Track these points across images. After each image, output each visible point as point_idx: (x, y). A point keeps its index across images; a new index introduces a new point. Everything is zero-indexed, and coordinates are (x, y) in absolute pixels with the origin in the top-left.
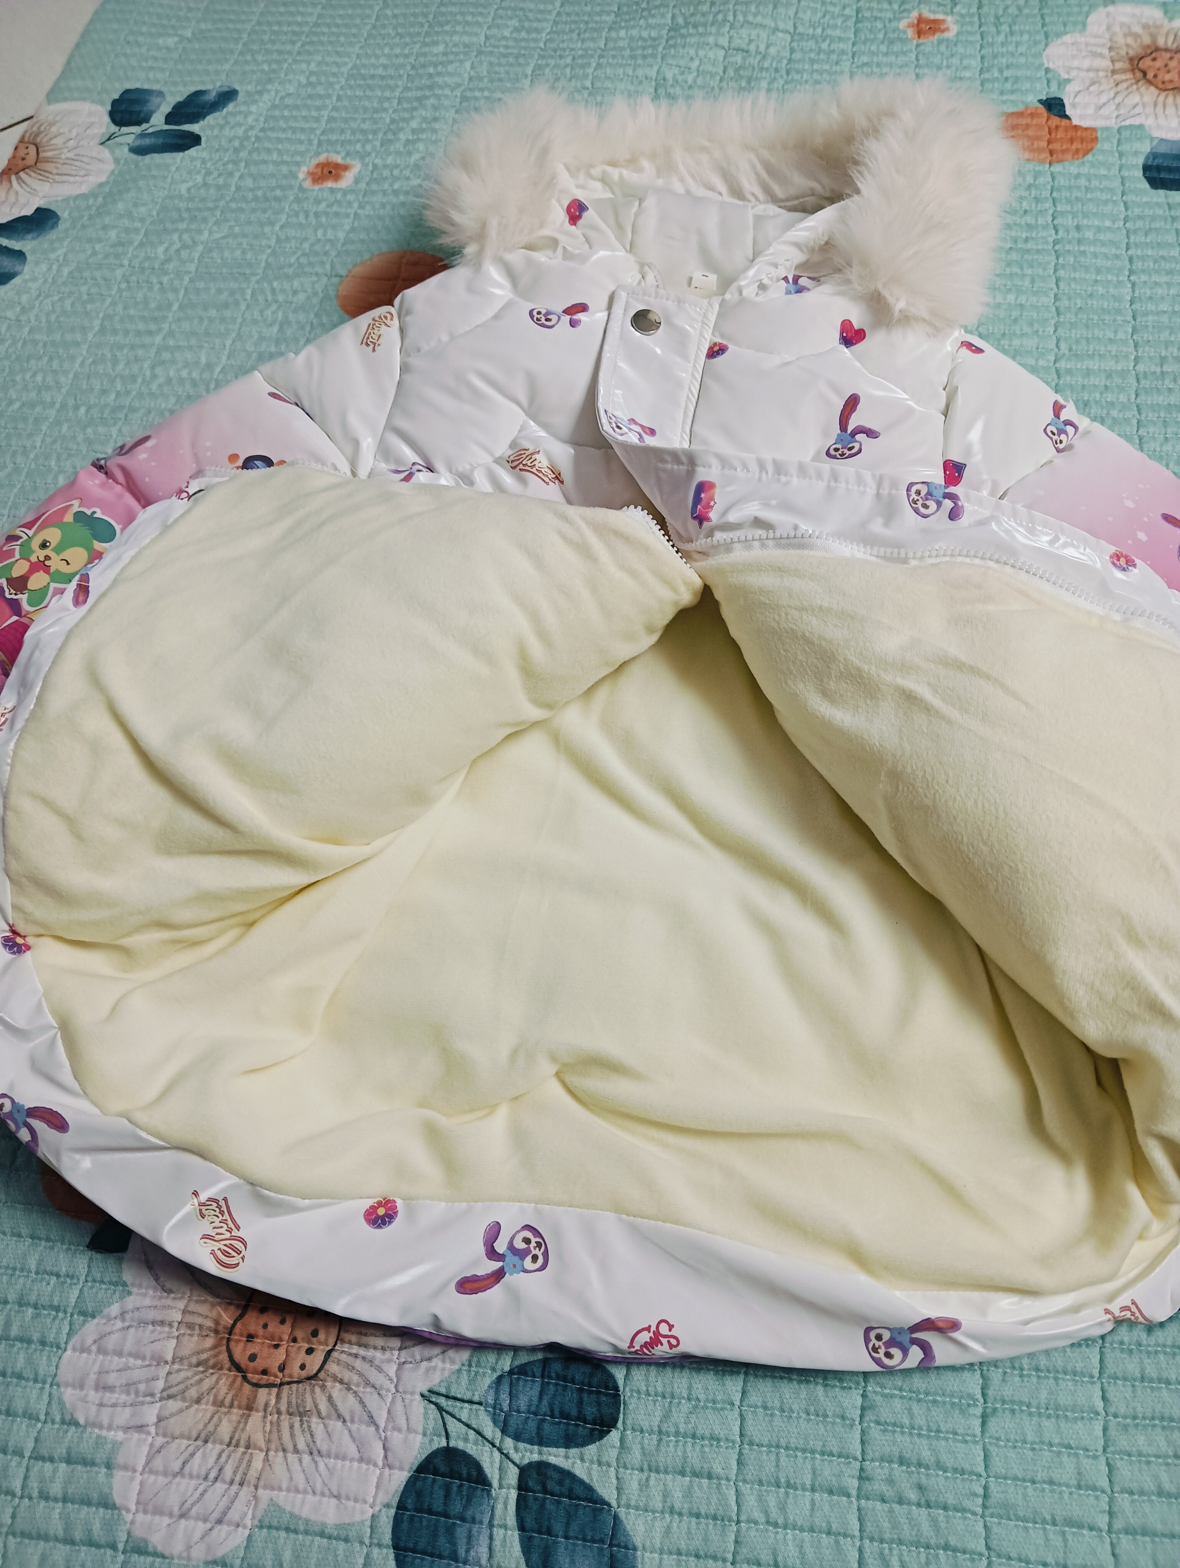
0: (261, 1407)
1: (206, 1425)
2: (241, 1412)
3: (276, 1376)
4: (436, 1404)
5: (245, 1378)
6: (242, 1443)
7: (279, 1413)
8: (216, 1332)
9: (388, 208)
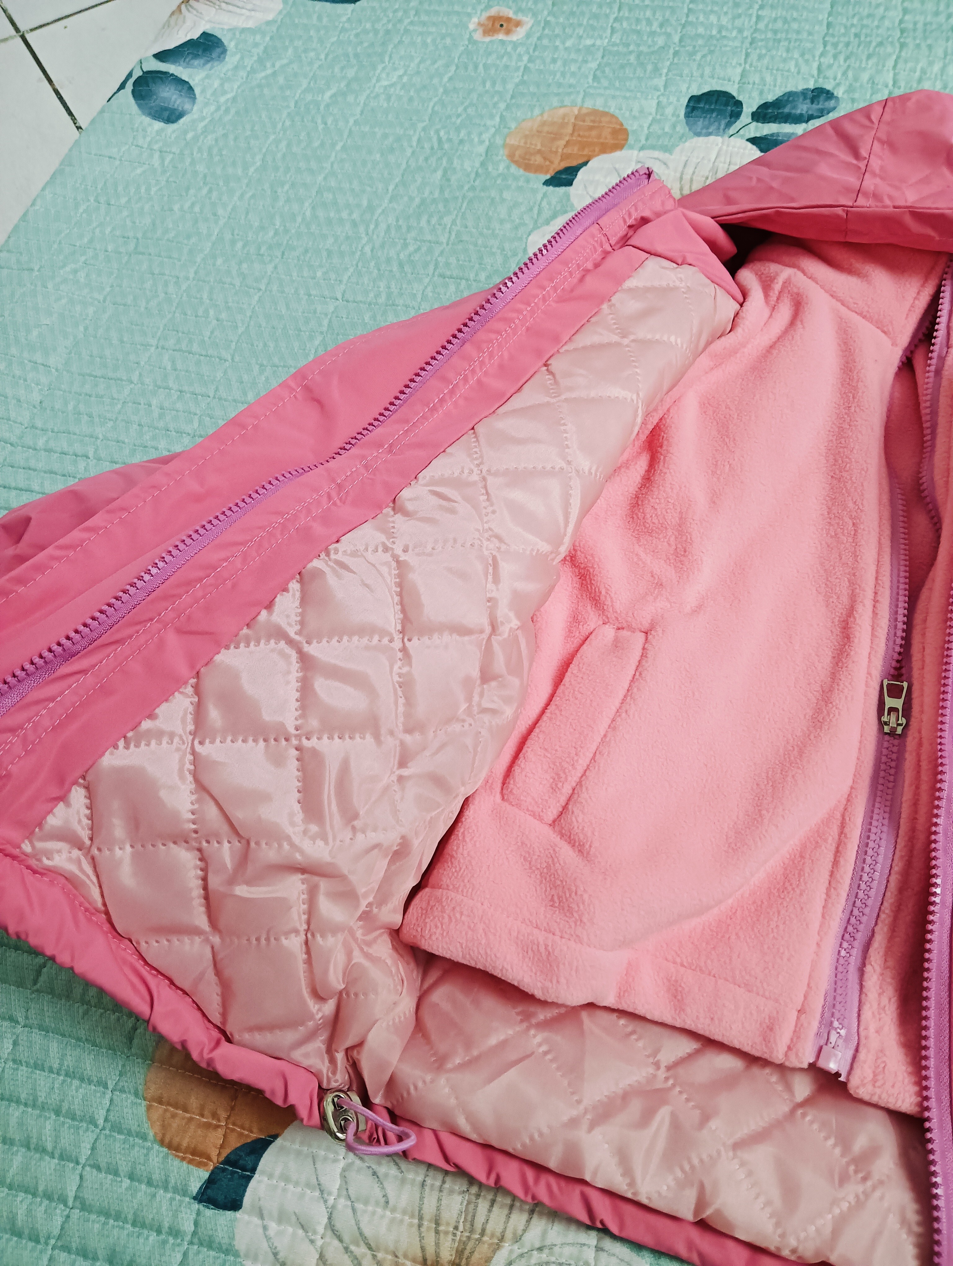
9: (559, 63)
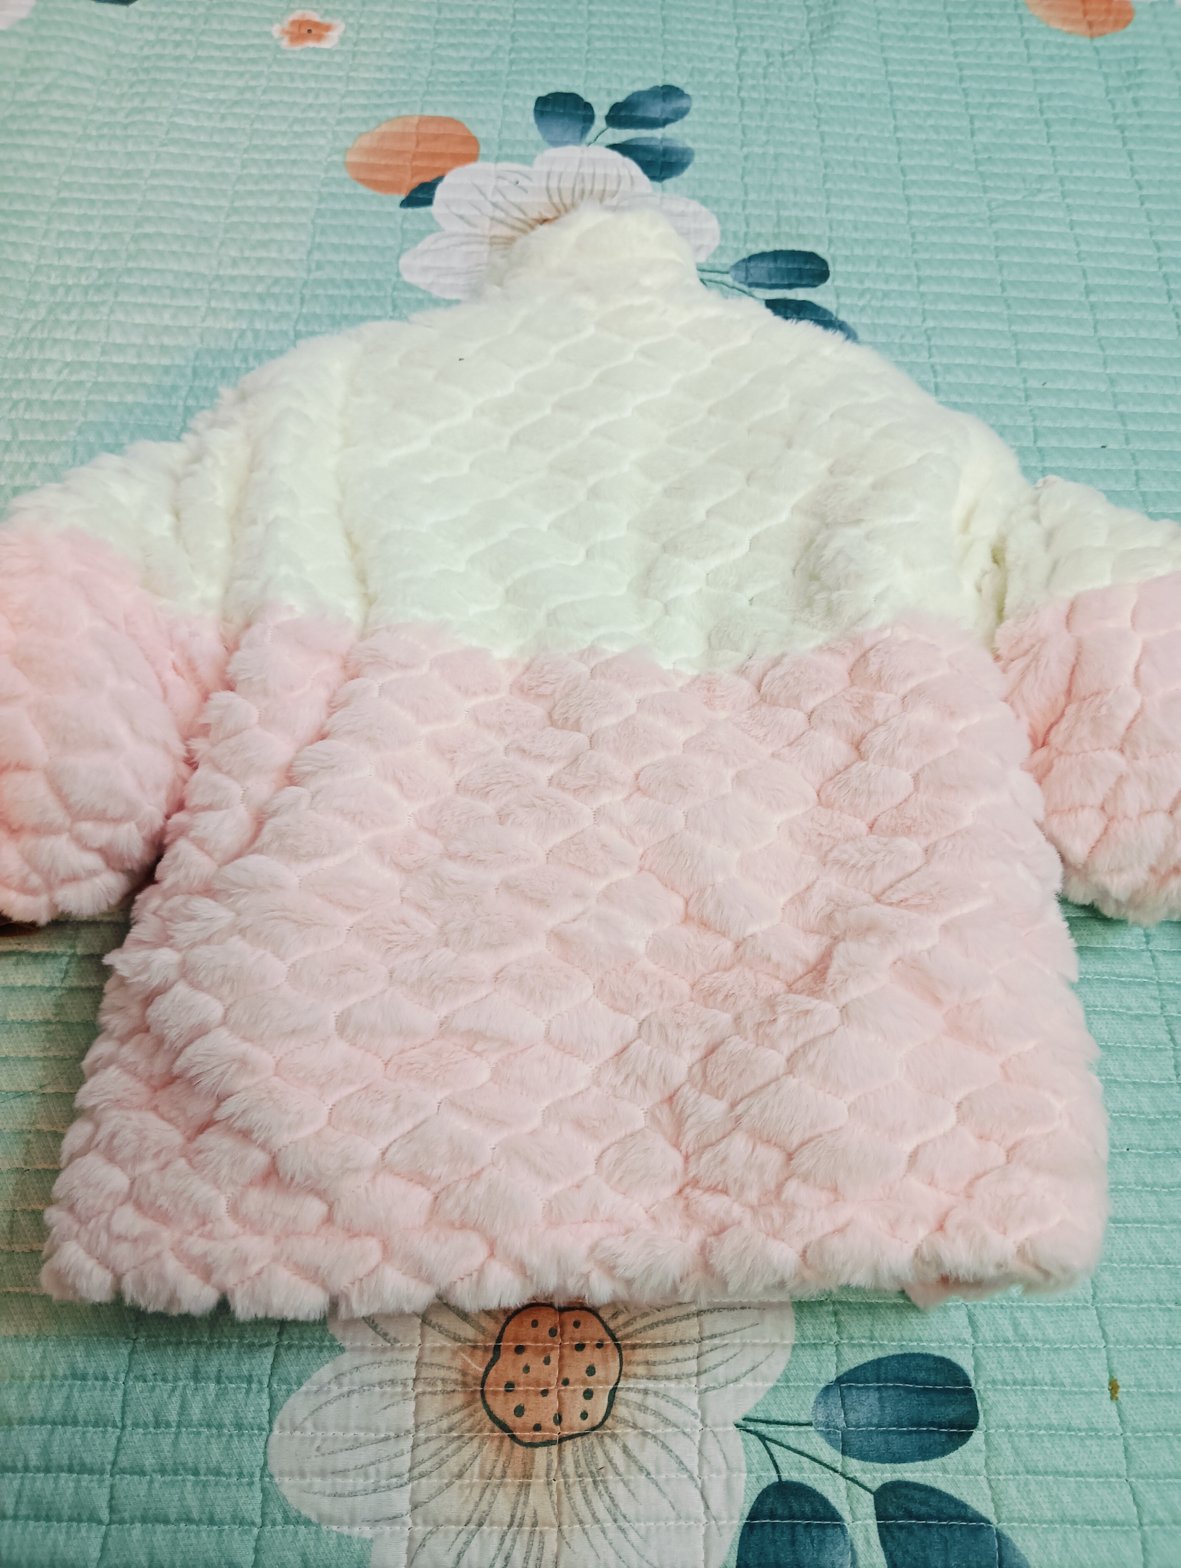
0: (543, 1473)
1: (477, 1505)
2: (517, 1481)
3: (553, 1431)
4: (756, 1433)
5: (513, 1438)
6: (528, 1520)
7: (565, 1476)
8: (465, 1384)
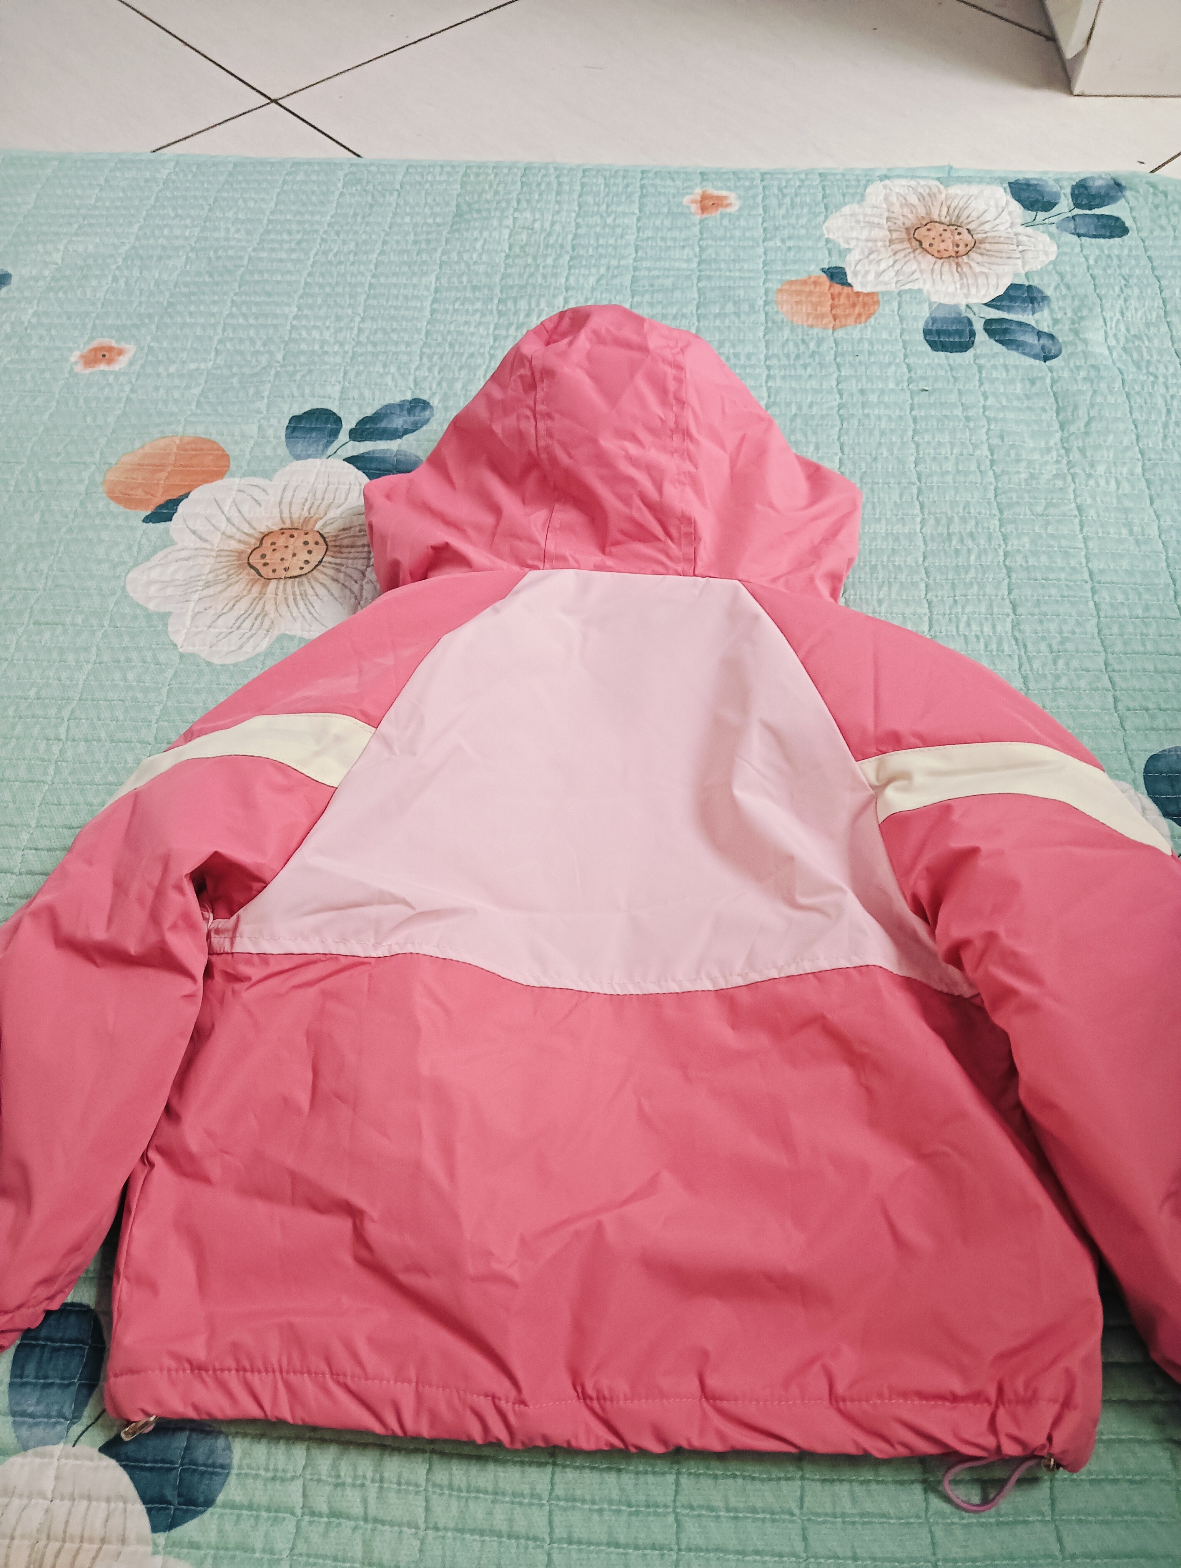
9: (162, 391)
